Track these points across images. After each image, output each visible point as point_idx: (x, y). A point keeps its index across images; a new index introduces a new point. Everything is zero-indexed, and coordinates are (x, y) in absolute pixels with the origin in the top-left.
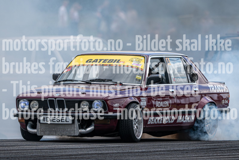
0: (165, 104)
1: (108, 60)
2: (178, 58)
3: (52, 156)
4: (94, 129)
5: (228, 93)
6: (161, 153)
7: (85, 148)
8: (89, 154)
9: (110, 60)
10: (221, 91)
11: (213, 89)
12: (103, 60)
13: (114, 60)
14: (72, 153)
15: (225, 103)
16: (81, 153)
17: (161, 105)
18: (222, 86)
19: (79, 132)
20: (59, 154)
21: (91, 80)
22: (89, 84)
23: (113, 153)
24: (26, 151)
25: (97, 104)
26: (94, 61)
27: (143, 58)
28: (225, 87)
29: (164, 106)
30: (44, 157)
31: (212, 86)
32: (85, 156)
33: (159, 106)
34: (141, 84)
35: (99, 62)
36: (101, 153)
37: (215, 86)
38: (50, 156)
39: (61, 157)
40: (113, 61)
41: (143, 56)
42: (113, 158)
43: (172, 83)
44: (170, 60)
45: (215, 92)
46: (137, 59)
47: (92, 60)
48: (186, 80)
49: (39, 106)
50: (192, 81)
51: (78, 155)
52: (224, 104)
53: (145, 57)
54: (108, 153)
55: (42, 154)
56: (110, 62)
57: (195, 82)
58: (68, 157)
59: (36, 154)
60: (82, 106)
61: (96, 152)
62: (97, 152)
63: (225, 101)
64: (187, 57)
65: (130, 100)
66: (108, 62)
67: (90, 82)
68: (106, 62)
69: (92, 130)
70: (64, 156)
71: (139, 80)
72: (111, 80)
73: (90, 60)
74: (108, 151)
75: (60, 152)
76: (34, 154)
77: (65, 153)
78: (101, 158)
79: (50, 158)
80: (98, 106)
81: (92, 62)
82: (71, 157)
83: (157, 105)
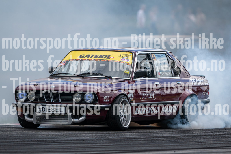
0: (151, 96)
1: (99, 55)
2: (163, 54)
3: (131, 138)
4: (85, 119)
5: (208, 86)
6: (225, 136)
7: (160, 132)
8: (163, 137)
9: (101, 55)
10: (202, 84)
11: (194, 82)
12: (95, 55)
13: (104, 55)
14: (149, 136)
15: (205, 94)
16: (157, 136)
17: (147, 97)
18: (203, 79)
19: (72, 121)
20: (137, 136)
21: (83, 74)
22: (82, 78)
23: (184, 136)
24: (109, 134)
25: (89, 96)
26: (86, 57)
27: (131, 54)
28: (205, 81)
29: (149, 98)
30: (124, 139)
31: (194, 79)
32: (160, 139)
33: (145, 98)
34: (129, 78)
35: (91, 57)
36: (174, 136)
37: (196, 79)
38: (130, 138)
39: (139, 139)
40: (104, 57)
41: (131, 53)
42: (184, 140)
43: (157, 77)
44: (155, 55)
45: (196, 85)
46: (125, 55)
47: (84, 55)
48: (170, 74)
49: (36, 97)
50: (176, 75)
51: (154, 138)
52: (204, 96)
53: (132, 53)
54: (180, 136)
55: (123, 137)
56: (101, 57)
57: (178, 76)
58: (145, 139)
59: (117, 137)
60: (75, 98)
61: (169, 135)
62: (171, 135)
63: (205, 93)
64: (171, 53)
65: (119, 92)
66: (99, 57)
67: (82, 75)
68: (97, 58)
69: (84, 120)
70: (142, 138)
71: (128, 74)
72: (101, 74)
73: (83, 56)
74: (180, 134)
75: (139, 135)
76: (116, 137)
77: (142, 136)
78: (174, 141)
79: (130, 140)
80: (89, 98)
81: (85, 57)
82: (148, 139)
83: (143, 97)
